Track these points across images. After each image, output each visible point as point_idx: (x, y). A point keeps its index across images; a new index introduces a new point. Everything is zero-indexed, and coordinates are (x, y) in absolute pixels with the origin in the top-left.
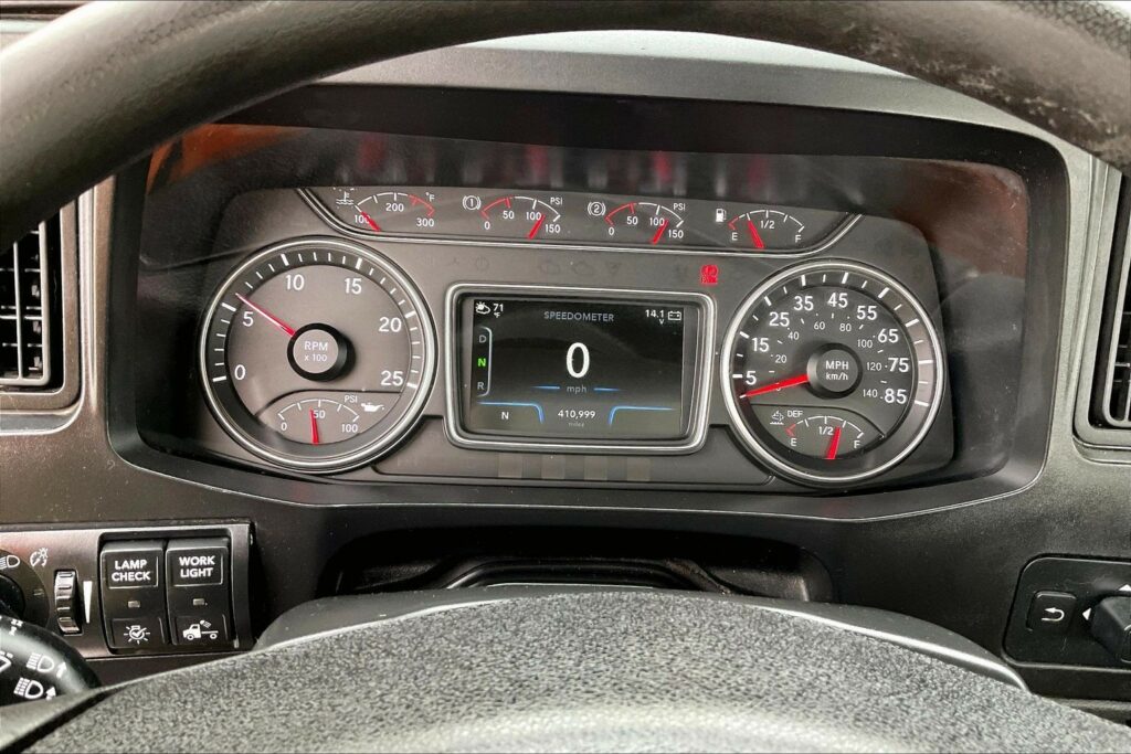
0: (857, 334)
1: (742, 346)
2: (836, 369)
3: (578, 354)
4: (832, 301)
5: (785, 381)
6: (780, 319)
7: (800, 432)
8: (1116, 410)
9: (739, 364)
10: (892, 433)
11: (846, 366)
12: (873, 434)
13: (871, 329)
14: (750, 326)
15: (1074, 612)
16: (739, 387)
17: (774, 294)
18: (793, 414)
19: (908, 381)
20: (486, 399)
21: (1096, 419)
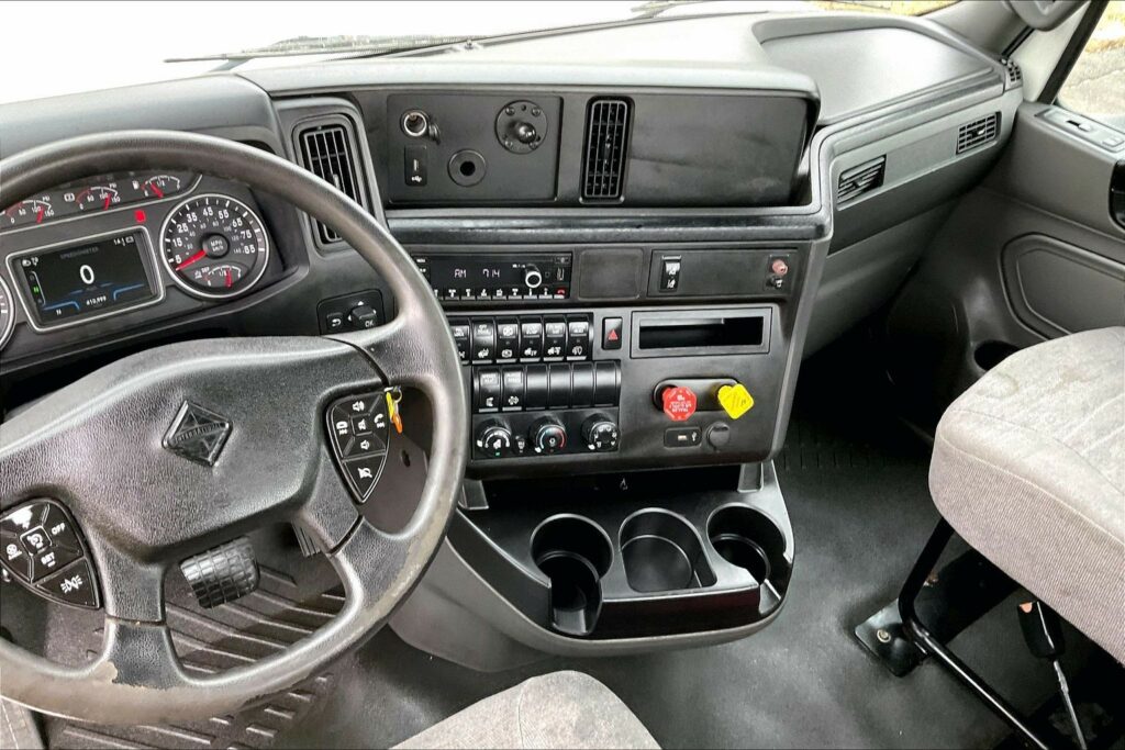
0: (221, 226)
1: (168, 246)
2: (216, 245)
3: (86, 272)
4: (205, 213)
5: (195, 256)
6: (183, 228)
7: (211, 277)
8: (332, 236)
9: (170, 256)
10: (254, 265)
11: (220, 242)
12: (245, 270)
13: (228, 222)
14: (168, 235)
15: (344, 319)
16: (174, 265)
17: (176, 217)
18: (205, 270)
19: (254, 241)
20: (47, 306)
21: (325, 241)
